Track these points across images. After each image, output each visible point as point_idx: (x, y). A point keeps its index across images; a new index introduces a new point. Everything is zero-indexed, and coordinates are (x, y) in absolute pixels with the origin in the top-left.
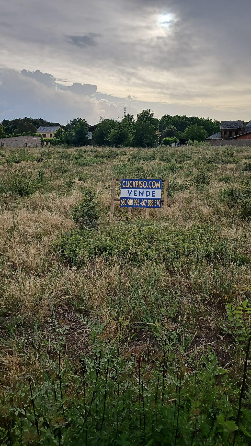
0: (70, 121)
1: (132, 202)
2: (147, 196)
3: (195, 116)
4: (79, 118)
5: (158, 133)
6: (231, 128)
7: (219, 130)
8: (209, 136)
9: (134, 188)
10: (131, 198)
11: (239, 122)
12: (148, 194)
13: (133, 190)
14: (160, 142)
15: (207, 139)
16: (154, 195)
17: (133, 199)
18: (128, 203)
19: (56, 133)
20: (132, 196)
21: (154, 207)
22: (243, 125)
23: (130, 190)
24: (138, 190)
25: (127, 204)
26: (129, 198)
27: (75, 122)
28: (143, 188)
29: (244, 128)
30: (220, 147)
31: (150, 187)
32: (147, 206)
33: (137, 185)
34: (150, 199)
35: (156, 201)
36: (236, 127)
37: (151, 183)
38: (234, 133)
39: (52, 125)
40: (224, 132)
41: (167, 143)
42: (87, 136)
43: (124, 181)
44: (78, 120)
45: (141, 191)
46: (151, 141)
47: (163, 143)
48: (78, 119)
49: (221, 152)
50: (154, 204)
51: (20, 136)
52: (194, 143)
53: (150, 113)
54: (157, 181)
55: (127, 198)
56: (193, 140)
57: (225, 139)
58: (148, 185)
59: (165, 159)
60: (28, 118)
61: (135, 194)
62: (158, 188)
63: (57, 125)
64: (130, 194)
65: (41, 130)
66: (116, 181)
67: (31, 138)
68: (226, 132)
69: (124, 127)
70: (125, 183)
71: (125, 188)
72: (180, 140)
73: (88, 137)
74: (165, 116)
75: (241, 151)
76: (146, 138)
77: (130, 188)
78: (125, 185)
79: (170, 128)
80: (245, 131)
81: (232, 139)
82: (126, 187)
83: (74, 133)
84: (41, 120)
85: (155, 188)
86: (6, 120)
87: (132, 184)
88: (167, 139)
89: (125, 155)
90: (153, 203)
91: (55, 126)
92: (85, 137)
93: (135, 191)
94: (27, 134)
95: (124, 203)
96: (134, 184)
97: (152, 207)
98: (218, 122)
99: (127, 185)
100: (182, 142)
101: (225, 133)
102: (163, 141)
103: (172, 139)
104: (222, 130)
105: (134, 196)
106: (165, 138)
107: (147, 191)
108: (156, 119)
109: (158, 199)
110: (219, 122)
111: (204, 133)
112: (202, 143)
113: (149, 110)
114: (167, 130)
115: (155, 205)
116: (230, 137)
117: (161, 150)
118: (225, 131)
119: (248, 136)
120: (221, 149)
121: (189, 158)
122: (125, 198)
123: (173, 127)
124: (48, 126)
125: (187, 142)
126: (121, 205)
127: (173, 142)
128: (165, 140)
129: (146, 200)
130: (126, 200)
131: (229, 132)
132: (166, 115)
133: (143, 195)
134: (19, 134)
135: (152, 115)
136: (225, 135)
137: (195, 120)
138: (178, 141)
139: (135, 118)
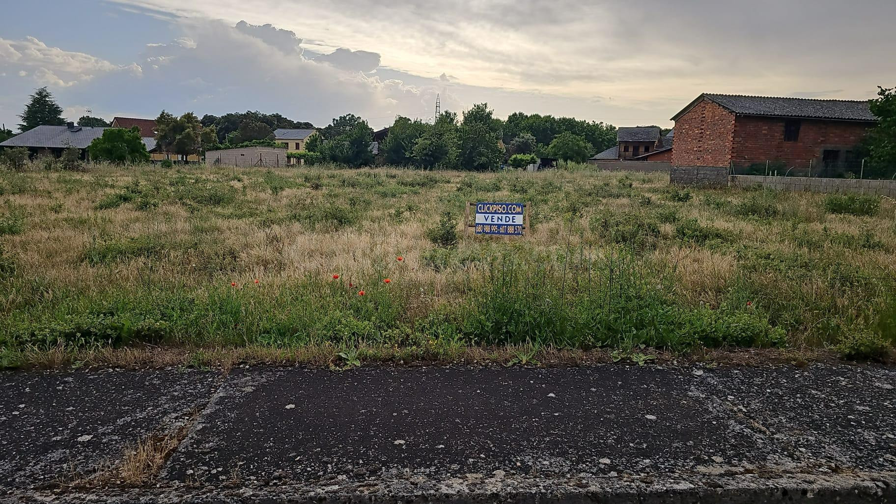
0: (334, 119)
1: (489, 229)
2: (506, 222)
3: (568, 116)
4: (350, 114)
5: (501, 145)
6: (636, 139)
7: (616, 143)
8: (597, 153)
9: (491, 213)
10: (488, 224)
11: (651, 130)
12: (508, 219)
13: (490, 215)
14: (506, 162)
15: (593, 159)
16: (514, 221)
17: (491, 225)
18: (485, 229)
19: (308, 141)
20: (489, 222)
21: (514, 234)
22: (659, 135)
23: (487, 215)
24: (496, 216)
25: (483, 230)
26: (486, 224)
27: (342, 122)
28: (501, 213)
29: (660, 141)
30: (614, 173)
31: (510, 212)
32: (506, 233)
33: (494, 209)
34: (510, 225)
35: (517, 228)
36: (646, 139)
37: (511, 208)
38: (642, 149)
39: (298, 126)
40: (625, 147)
41: (518, 164)
42: (369, 149)
43: (480, 205)
44: (347, 119)
45: (500, 216)
46: (490, 161)
47: (511, 165)
48: (348, 117)
49: (615, 182)
50: (515, 230)
51: (247, 146)
52: (569, 165)
53: (487, 110)
54: (518, 205)
55: (483, 224)
56: (566, 160)
57: (625, 159)
58: (507, 210)
59: (518, 188)
60: (253, 113)
61: (493, 220)
62: (519, 213)
63: (308, 126)
64: (486, 220)
65: (279, 136)
66: (470, 205)
67: (269, 150)
68: (628, 147)
69: (441, 135)
70: (480, 207)
71: (481, 213)
72: (542, 159)
73: (371, 151)
74: (515, 115)
75: (650, 181)
76: (481, 154)
77: (486, 213)
78: (480, 209)
79: (523, 137)
80: (663, 147)
81: (638, 159)
82: (483, 211)
83: (346, 143)
84: (278, 117)
85: (516, 213)
86: (209, 115)
87: (488, 208)
88: (519, 157)
89: (449, 182)
90: (513, 229)
91: (303, 128)
92: (368, 151)
93: (492, 216)
94: (260, 143)
95: (479, 229)
96: (491, 208)
97: (512, 234)
98: (612, 128)
99: (484, 210)
100: (546, 163)
101: (626, 149)
102: (511, 161)
103: (528, 157)
104: (620, 142)
105: (492, 221)
106: (514, 156)
107: (506, 217)
108: (498, 120)
109: (520, 225)
110: (615, 128)
111: (586, 148)
112: (583, 166)
113: (486, 104)
114: (517, 142)
115: (516, 232)
116: (635, 157)
117: (508, 176)
118: (627, 145)
119: (666, 155)
120: (615, 177)
121: (557, 189)
122: (481, 224)
123: (528, 136)
124: (290, 129)
125: (554, 163)
126: (476, 231)
127: (530, 163)
128: (515, 159)
129: (506, 227)
130: (482, 226)
131: (634, 147)
132: (515, 113)
133: (501, 220)
134: (245, 144)
135: (490, 113)
136: (627, 153)
137: (569, 125)
138: (539, 161)
139: (460, 119)
